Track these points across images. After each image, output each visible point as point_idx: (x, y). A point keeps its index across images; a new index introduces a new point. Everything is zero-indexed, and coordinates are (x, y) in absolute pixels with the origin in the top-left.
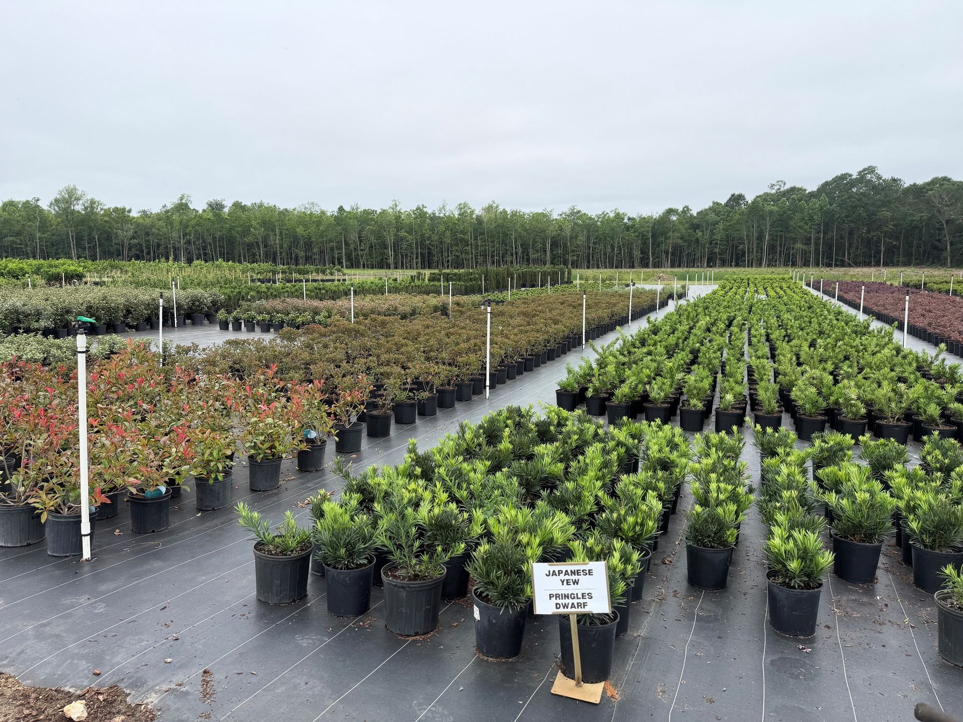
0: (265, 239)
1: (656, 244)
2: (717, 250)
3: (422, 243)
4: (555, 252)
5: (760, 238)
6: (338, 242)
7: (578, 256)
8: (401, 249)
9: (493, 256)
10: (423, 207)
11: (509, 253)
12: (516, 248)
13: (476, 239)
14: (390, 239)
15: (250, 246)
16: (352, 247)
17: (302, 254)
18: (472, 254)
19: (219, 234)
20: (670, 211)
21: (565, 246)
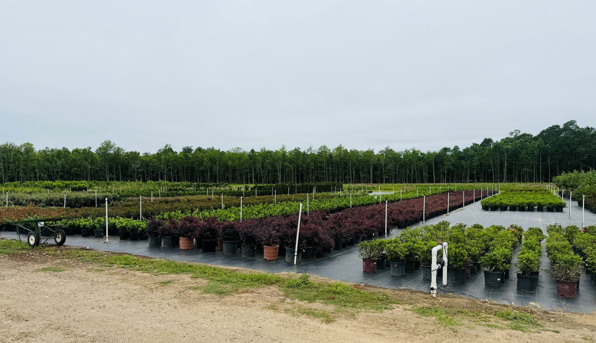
0: (211, 168)
1: (437, 169)
2: (475, 172)
3: (297, 169)
4: (375, 174)
5: (502, 165)
6: (251, 169)
7: (389, 176)
8: (286, 172)
9: (338, 176)
10: (298, 149)
11: (348, 174)
12: (352, 171)
13: (328, 166)
14: (279, 167)
15: (203, 173)
16: (258, 172)
17: (230, 176)
18: (326, 175)
19: (186, 165)
20: (446, 150)
21: (381, 170)
